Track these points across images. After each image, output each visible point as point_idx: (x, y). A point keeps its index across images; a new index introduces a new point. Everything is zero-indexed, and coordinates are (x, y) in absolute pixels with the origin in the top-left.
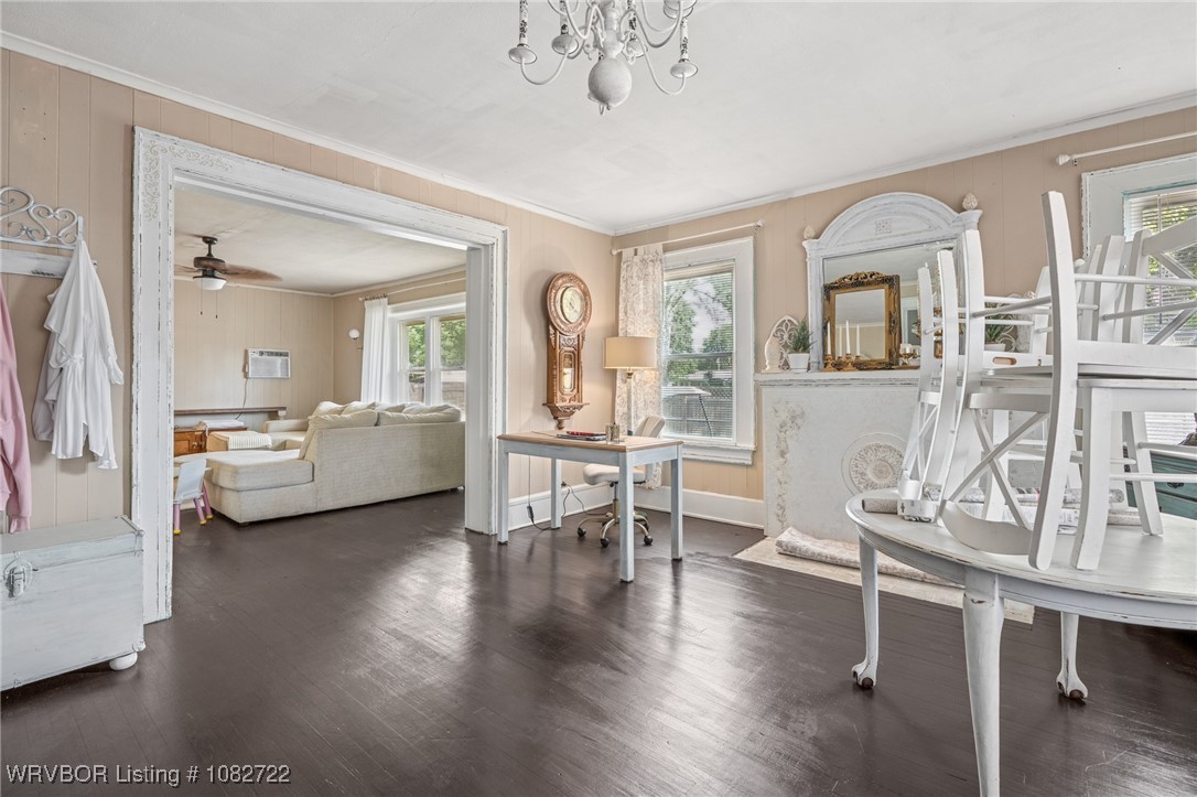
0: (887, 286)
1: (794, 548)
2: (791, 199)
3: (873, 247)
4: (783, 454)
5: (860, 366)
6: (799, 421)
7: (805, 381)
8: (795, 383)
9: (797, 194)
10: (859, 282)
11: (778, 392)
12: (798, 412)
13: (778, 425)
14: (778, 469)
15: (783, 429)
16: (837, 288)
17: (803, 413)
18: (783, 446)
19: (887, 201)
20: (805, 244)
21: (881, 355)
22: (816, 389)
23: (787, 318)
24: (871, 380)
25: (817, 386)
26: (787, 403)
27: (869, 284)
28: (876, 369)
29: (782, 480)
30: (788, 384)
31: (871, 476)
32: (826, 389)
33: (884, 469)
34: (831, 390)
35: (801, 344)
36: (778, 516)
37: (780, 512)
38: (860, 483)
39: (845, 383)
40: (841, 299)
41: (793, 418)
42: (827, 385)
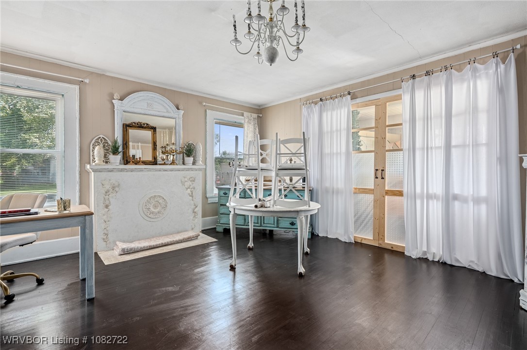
0: (152, 130)
1: (131, 249)
2: (103, 75)
3: (147, 113)
4: (107, 207)
5: (145, 163)
6: (117, 189)
7: (122, 169)
8: (115, 170)
9: (108, 74)
10: (140, 126)
11: (104, 175)
12: (116, 184)
13: (104, 192)
14: (104, 215)
15: (108, 194)
16: (131, 127)
17: (119, 185)
18: (107, 202)
19: (153, 96)
20: (114, 101)
21: (150, 158)
22: (126, 173)
23: (101, 136)
24: (153, 169)
25: (127, 171)
26: (110, 180)
27: (145, 128)
28: (150, 164)
29: (106, 220)
30: (111, 171)
31: (152, 209)
32: (132, 173)
33: (157, 205)
34: (133, 173)
35: (115, 151)
36: (104, 239)
37: (105, 237)
38: (147, 213)
39: (141, 170)
40: (132, 132)
41: (113, 188)
42: (132, 171)
